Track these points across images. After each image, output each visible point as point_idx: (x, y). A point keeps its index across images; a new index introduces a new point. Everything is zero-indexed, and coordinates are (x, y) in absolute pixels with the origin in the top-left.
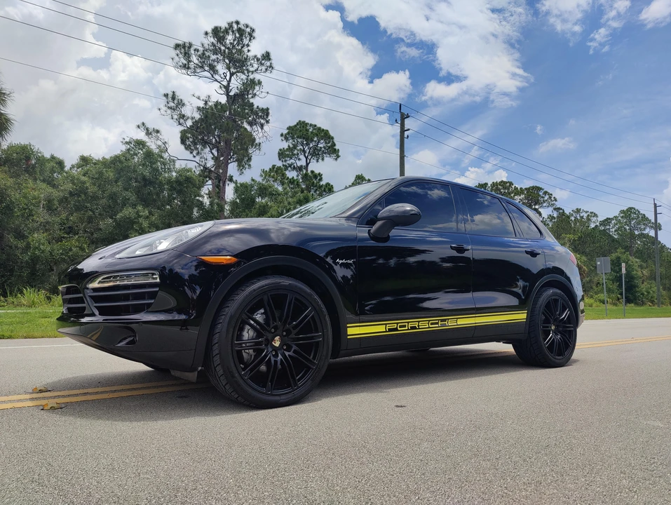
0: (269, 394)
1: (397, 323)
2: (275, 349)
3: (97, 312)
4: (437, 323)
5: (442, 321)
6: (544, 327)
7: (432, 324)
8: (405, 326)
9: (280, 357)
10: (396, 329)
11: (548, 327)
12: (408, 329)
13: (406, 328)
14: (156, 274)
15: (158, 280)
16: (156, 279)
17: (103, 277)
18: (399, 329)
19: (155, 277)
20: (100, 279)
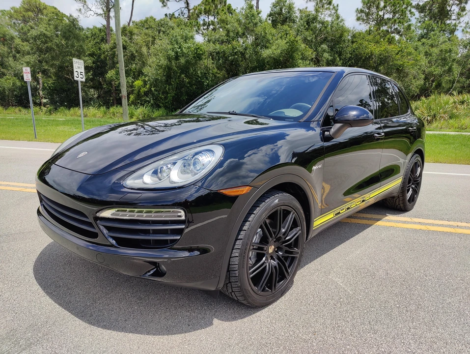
1: (340, 208)
5: (363, 198)
7: (358, 202)
10: (339, 213)
12: (346, 211)
13: (344, 210)
14: (180, 212)
15: (183, 218)
16: (180, 216)
17: (117, 209)
18: (341, 212)
19: (179, 214)
20: (113, 211)
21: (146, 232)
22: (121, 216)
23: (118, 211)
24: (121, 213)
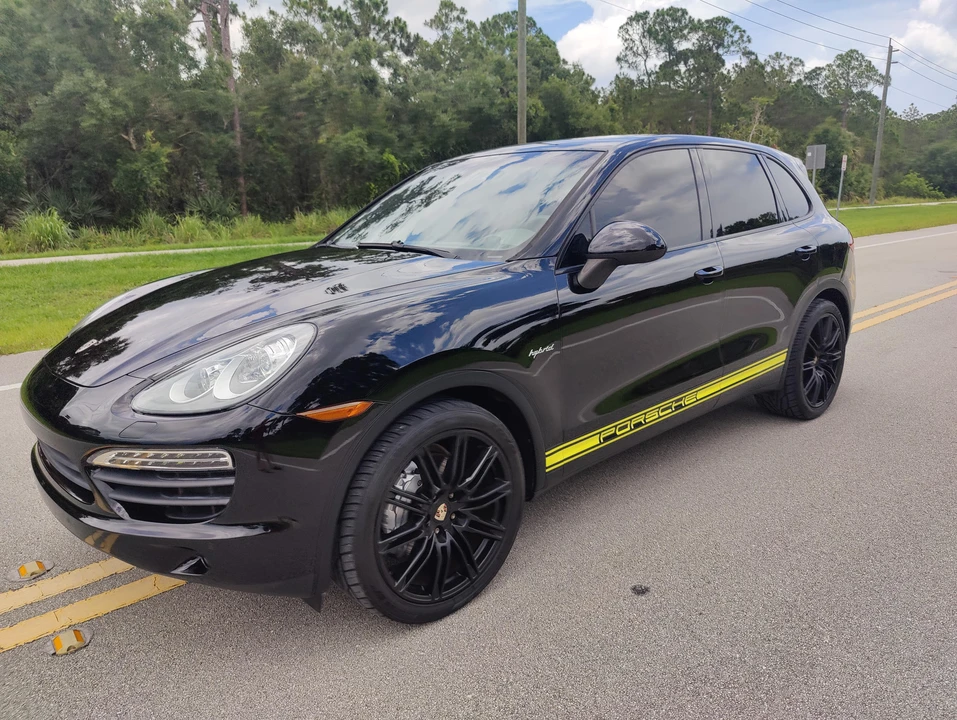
0: (437, 602)
1: (616, 426)
2: (440, 525)
3: (123, 513)
4: (670, 407)
5: (677, 401)
6: (805, 367)
7: (663, 411)
8: (626, 427)
9: (449, 537)
10: (614, 435)
11: (809, 366)
12: (631, 430)
13: (628, 429)
14: (224, 456)
15: (230, 466)
16: (226, 463)
17: (117, 452)
18: (618, 433)
19: (222, 459)
20: (112, 454)
21: (172, 492)
22: (126, 464)
23: (119, 455)
24: (126, 460)
